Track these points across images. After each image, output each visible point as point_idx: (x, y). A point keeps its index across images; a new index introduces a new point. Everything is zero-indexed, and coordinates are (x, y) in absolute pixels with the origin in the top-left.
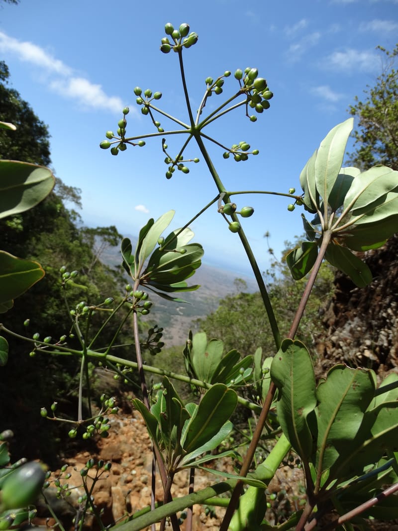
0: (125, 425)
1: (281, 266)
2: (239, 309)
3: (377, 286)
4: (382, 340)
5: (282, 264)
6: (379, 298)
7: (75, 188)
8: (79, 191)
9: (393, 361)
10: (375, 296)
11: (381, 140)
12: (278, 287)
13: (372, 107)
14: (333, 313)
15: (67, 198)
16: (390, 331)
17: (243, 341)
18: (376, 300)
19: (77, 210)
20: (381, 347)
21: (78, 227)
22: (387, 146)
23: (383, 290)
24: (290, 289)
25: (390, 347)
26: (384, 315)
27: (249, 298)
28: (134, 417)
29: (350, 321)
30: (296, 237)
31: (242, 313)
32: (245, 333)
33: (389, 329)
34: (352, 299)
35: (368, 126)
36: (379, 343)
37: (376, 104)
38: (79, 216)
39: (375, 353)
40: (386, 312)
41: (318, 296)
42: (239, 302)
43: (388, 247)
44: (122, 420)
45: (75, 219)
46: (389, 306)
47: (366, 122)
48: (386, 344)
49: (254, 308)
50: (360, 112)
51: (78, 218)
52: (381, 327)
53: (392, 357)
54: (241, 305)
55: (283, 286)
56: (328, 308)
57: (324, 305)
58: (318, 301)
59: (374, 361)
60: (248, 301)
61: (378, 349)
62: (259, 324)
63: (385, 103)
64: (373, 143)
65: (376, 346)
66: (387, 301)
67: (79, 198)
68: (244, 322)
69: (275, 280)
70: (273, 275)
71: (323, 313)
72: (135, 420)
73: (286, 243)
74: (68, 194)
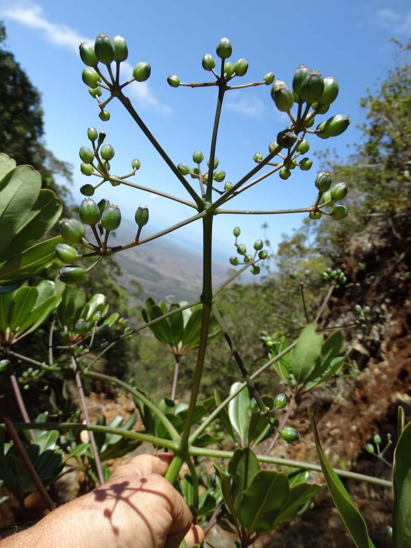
0: (108, 410)
1: (276, 258)
2: (232, 300)
3: (373, 281)
4: (374, 335)
5: (279, 257)
6: (374, 294)
7: (68, 164)
8: (71, 167)
9: (383, 355)
10: (369, 292)
11: (388, 135)
12: (273, 280)
13: (382, 100)
14: (327, 307)
15: (57, 173)
16: (382, 326)
17: (233, 332)
18: (370, 295)
19: (68, 186)
20: (373, 342)
21: (68, 204)
22: (394, 142)
23: (379, 286)
24: (285, 282)
25: (381, 341)
26: (378, 310)
27: (241, 289)
28: (116, 403)
29: (343, 315)
30: (294, 230)
31: (235, 303)
32: (236, 324)
33: (382, 323)
34: (347, 294)
35: (377, 119)
36: (371, 337)
37: (387, 98)
38: (70, 193)
39: (366, 347)
40: (380, 307)
41: (312, 291)
42: (232, 293)
43: (387, 243)
44: (105, 405)
45: (65, 195)
46: (383, 301)
47: (376, 115)
48: (377, 339)
49: (245, 299)
50: (369, 104)
51: (69, 196)
52: (374, 322)
53: (382, 352)
54: (233, 296)
55: (277, 279)
56: (321, 303)
57: (317, 300)
58: (311, 296)
59: (365, 355)
60: (240, 292)
61: (369, 344)
62: (251, 315)
63: (395, 97)
64: (381, 138)
65: (368, 340)
66: (382, 296)
67: (71, 174)
68: (236, 312)
69: (269, 272)
70: (268, 268)
71: (316, 308)
72: (118, 406)
73: (284, 236)
74: (59, 169)
